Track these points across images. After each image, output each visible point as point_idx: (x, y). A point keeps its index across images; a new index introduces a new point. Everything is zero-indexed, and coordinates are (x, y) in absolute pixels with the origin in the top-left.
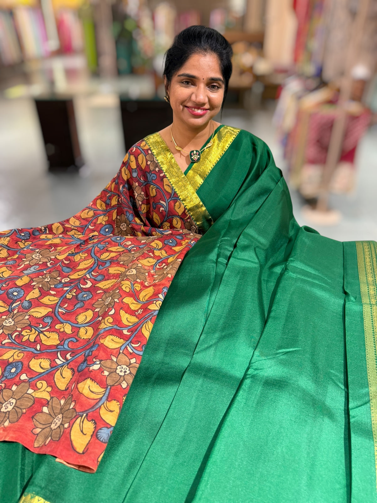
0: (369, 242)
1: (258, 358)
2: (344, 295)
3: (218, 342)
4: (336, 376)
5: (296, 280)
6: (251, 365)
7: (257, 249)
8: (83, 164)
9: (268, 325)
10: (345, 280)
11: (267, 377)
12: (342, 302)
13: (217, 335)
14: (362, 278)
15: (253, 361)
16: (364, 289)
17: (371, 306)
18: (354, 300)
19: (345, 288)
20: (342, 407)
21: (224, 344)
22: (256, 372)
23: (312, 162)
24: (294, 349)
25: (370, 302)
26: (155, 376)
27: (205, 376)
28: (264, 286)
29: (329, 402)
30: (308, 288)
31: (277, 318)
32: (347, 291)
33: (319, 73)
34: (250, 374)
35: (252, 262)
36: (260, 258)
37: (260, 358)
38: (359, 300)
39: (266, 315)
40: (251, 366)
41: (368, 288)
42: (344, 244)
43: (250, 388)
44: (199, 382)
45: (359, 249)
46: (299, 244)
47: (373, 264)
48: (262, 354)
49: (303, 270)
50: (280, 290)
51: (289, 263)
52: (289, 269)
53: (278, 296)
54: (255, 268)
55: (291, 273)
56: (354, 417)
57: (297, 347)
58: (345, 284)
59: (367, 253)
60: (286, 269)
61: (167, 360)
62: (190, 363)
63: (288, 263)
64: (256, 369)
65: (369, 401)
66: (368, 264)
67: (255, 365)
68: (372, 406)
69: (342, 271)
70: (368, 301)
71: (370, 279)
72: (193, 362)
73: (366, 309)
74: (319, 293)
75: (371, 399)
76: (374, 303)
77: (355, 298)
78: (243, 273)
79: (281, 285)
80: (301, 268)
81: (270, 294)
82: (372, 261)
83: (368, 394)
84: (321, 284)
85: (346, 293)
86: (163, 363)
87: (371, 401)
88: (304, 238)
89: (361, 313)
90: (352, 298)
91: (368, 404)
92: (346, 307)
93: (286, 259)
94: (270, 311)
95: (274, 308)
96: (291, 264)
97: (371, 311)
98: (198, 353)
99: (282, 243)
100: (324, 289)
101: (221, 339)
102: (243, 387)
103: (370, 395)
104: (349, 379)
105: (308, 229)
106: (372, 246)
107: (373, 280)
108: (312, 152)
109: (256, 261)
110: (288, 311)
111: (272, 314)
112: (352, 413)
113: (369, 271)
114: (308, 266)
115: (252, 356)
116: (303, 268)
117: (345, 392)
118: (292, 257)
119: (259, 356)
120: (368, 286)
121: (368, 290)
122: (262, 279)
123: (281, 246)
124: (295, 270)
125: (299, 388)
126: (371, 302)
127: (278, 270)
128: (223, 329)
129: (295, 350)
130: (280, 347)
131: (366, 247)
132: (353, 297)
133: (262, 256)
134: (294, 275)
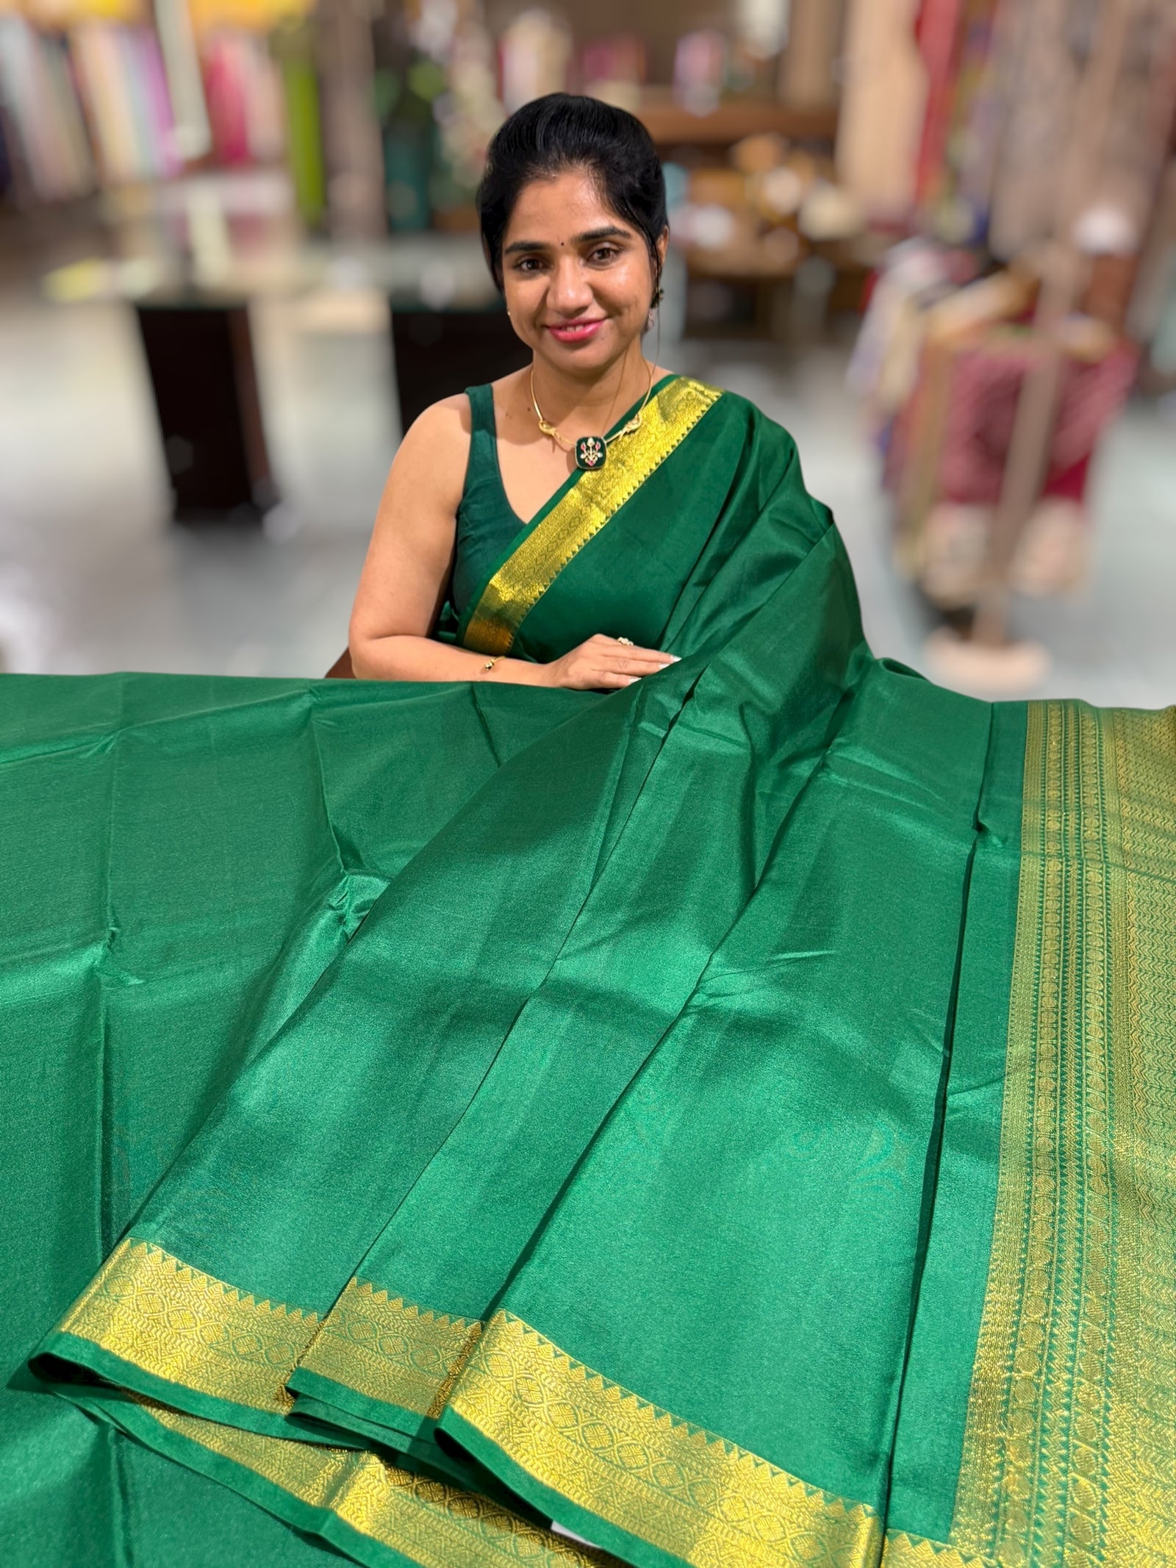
0: (1064, 704)
1: (719, 969)
2: (975, 833)
3: (621, 931)
4: (926, 1022)
5: (848, 791)
6: (702, 984)
7: (747, 711)
8: (274, 500)
9: (758, 898)
10: (984, 796)
11: (739, 1013)
12: (966, 850)
13: (620, 916)
14: (1032, 790)
15: (705, 977)
16: (1031, 817)
17: (1044, 860)
18: (1000, 846)
19: (980, 814)
20: (933, 1093)
21: (634, 937)
22: (711, 1002)
23: (963, 497)
24: (817, 953)
25: (1044, 850)
26: (452, 1010)
27: (581, 1007)
28: (760, 807)
29: (898, 1078)
30: (877, 812)
31: (783, 883)
32: (985, 822)
33: (981, 236)
34: (696, 1007)
35: (731, 741)
36: (755, 735)
37: (727, 971)
38: (1014, 845)
39: (758, 878)
40: (702, 987)
41: (1044, 815)
42: (996, 707)
43: (692, 1036)
44: (565, 1020)
45: (1035, 720)
46: (865, 704)
47: (1065, 756)
48: (731, 961)
49: (870, 768)
50: (799, 816)
51: (833, 752)
52: (831, 765)
53: (794, 830)
54: (738, 757)
55: (834, 776)
56: (955, 1111)
57: (827, 949)
58: (982, 805)
59: (1054, 729)
60: (822, 767)
61: (485, 972)
62: (545, 980)
63: (829, 752)
64: (711, 996)
65: (1000, 1079)
66: (1053, 756)
67: (712, 985)
68: (1008, 1087)
69: (980, 775)
70: (1038, 849)
71: (1053, 794)
72: (552, 976)
73: (1030, 866)
74: (905, 824)
75: (1008, 1073)
76: (1052, 851)
77: (1004, 841)
78: (704, 767)
79: (804, 804)
80: (863, 762)
81: (775, 829)
82: (1065, 749)
83: (1002, 1062)
84: (914, 803)
85: (980, 828)
86: (474, 980)
87: (1006, 1078)
88: (880, 686)
89: (1016, 875)
90: (995, 840)
91: (997, 1086)
92: (975, 858)
93: (827, 744)
94: (768, 867)
95: (778, 859)
96: (839, 754)
97: (1043, 871)
98: (566, 957)
99: (822, 701)
100: (918, 816)
101: (631, 924)
102: (676, 1031)
103: (1008, 1063)
104: (957, 1027)
105: (893, 666)
106: (1071, 712)
107: (1060, 797)
108: (958, 468)
109: (742, 738)
110: (815, 868)
111: (773, 874)
112: (952, 1100)
113: (1053, 774)
114: (883, 758)
115: (708, 965)
116: (869, 764)
117: (945, 1057)
118: (842, 736)
119: (723, 966)
120: (1044, 810)
121: (1044, 820)
122: (757, 792)
123: (820, 710)
124: (848, 769)
125: (817, 1039)
126: (1047, 851)
127: (804, 769)
128: (639, 901)
129: (821, 956)
130: (784, 950)
131: (1053, 713)
132: (999, 837)
133: (761, 732)
134: (843, 781)
